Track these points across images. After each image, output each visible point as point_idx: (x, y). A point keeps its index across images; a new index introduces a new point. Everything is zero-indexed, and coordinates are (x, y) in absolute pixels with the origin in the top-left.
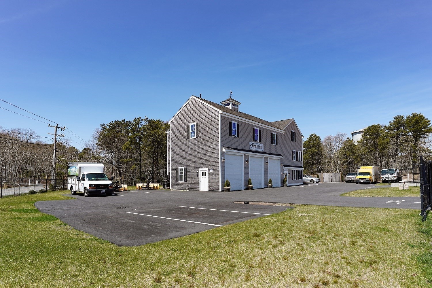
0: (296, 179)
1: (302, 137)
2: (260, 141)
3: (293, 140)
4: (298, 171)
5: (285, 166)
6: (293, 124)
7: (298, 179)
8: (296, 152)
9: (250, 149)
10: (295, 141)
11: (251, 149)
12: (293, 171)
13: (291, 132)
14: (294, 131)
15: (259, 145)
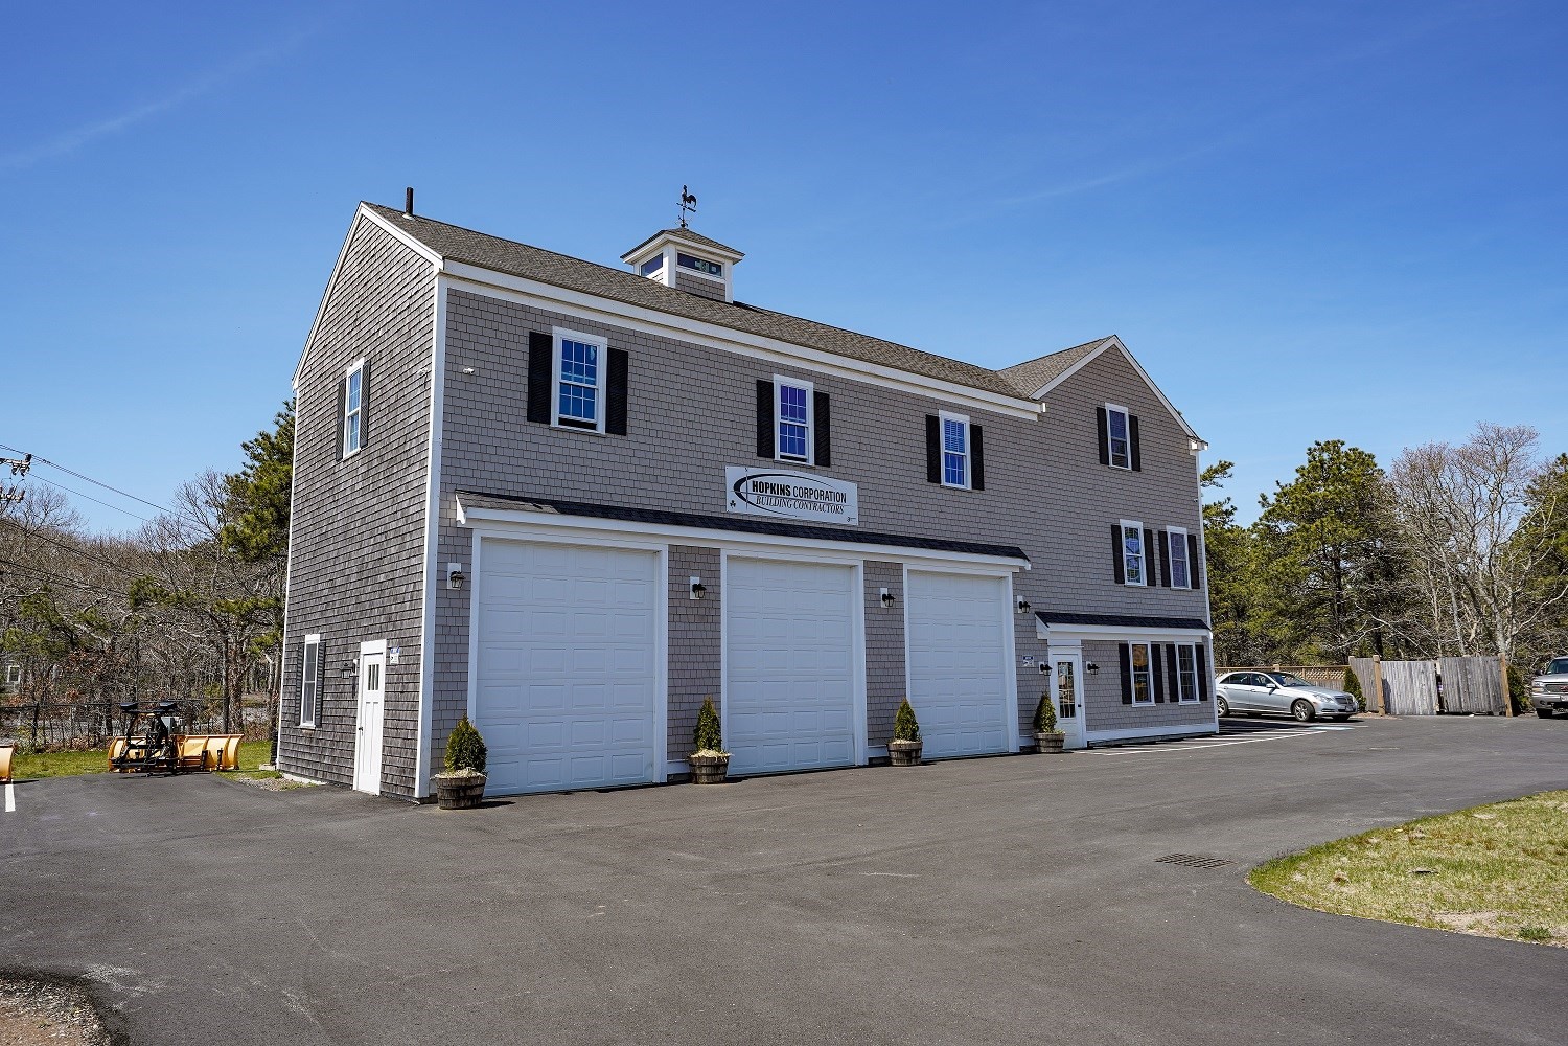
0: (1159, 698)
1: (1194, 446)
2: (823, 458)
3: (1121, 461)
4: (1170, 648)
5: (1048, 618)
6: (1113, 365)
7: (1174, 698)
8: (1148, 534)
9: (729, 509)
10: (1137, 467)
11: (741, 509)
12: (1123, 648)
13: (1101, 412)
14: (1124, 410)
15: (819, 487)
